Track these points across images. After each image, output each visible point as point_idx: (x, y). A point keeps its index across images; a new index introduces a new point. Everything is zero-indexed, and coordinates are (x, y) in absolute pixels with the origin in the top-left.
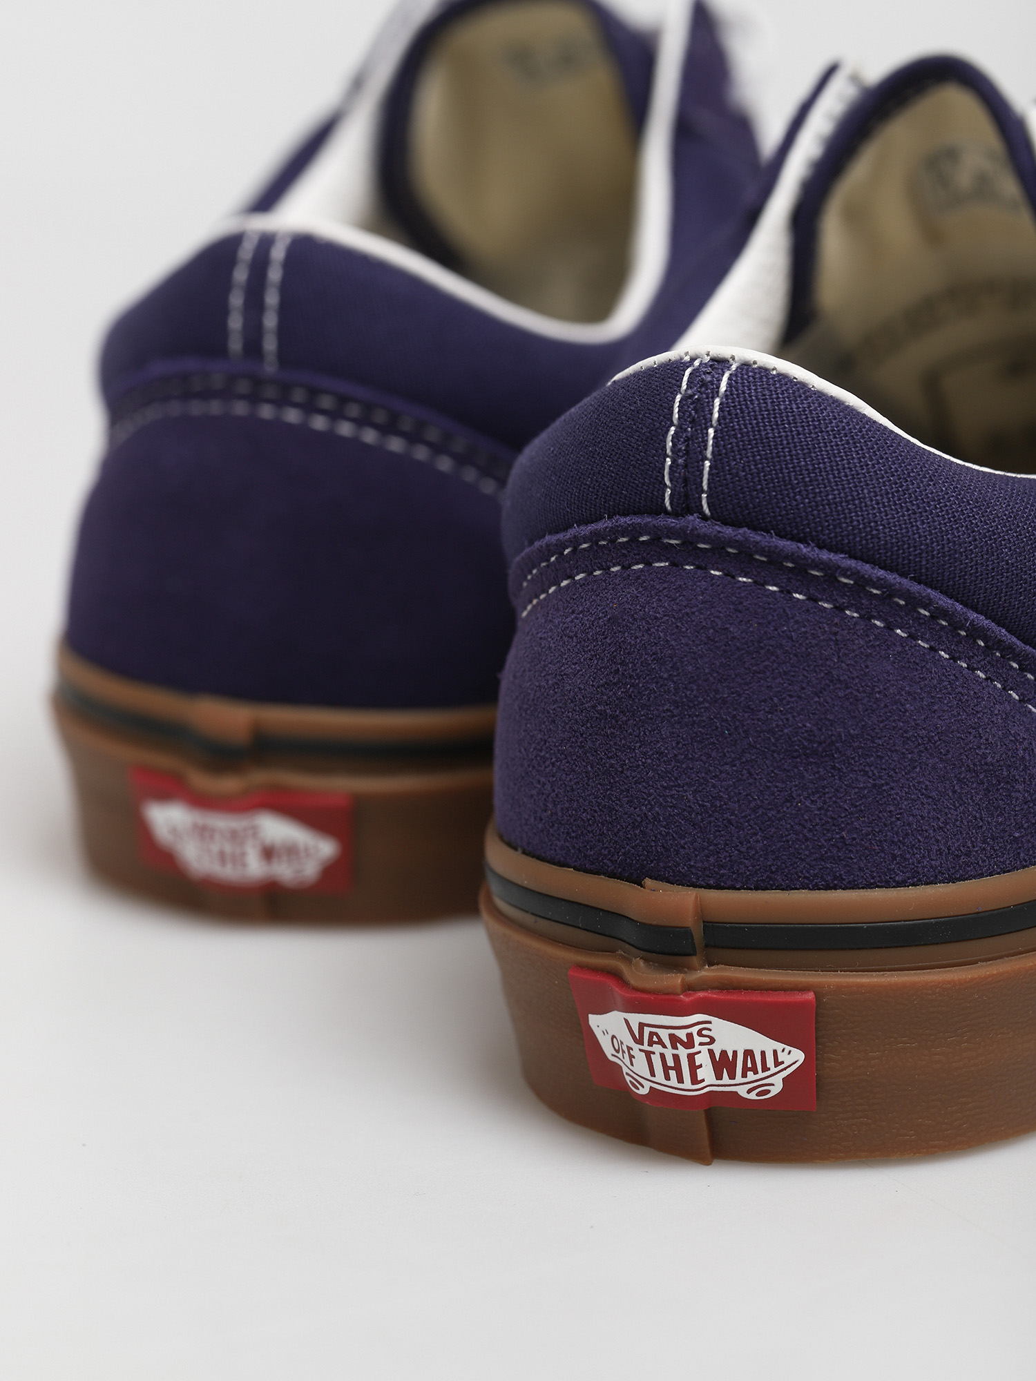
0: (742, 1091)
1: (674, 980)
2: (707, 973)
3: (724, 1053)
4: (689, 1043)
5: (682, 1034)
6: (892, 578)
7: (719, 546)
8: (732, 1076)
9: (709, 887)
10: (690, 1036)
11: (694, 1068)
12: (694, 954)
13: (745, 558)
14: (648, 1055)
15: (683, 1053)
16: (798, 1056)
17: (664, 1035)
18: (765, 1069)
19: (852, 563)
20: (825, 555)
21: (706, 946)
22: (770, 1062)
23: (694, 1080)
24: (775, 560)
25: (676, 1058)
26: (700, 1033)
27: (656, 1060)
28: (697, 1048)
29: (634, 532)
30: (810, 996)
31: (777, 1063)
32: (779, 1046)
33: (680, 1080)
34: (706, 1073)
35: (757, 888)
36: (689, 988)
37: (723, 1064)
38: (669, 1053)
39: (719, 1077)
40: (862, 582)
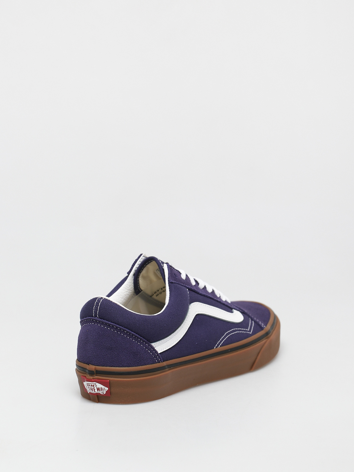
0: (101, 393)
1: (92, 377)
2: (96, 377)
3: (98, 388)
4: (93, 386)
5: (92, 385)
6: (121, 327)
7: (99, 322)
8: (99, 391)
9: (97, 366)
10: (93, 385)
11: (94, 390)
12: (94, 374)
13: (103, 323)
14: (89, 387)
15: (93, 387)
16: (107, 389)
17: (90, 385)
18: (103, 390)
19: (115, 325)
20: (112, 324)
21: (96, 373)
22: (104, 389)
23: (94, 391)
24: (106, 324)
25: (92, 388)
26: (95, 385)
27: (90, 388)
28: (94, 387)
29: (90, 319)
30: (109, 381)
31: (105, 390)
32: (105, 387)
33: (93, 391)
34: (96, 390)
35: (103, 366)
36: (93, 379)
37: (98, 389)
38: (91, 387)
39: (98, 391)
40: (117, 327)
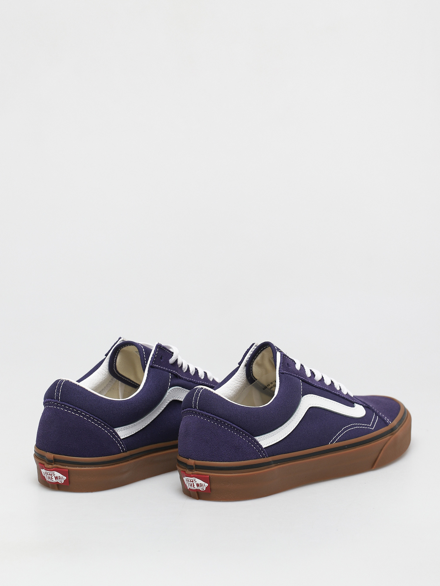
0: (201, 489)
1: (191, 473)
2: (196, 472)
3: (198, 483)
4: (193, 482)
5: (192, 480)
6: (221, 419)
7: (199, 413)
8: (199, 487)
9: (196, 460)
10: (193, 481)
11: (194, 485)
12: (193, 469)
13: (202, 415)
14: (188, 483)
15: (192, 483)
16: (207, 485)
17: (189, 480)
18: (203, 486)
19: (216, 417)
20: (212, 415)
21: (196, 468)
22: (204, 485)
23: (194, 487)
24: (206, 416)
25: (191, 484)
26: (194, 480)
28: (194, 482)
29: (190, 411)
30: (208, 476)
31: (205, 486)
32: (205, 483)
33: (192, 487)
34: (196, 486)
35: (202, 461)
36: (192, 474)
37: (198, 485)
38: (190, 483)
39: (197, 487)
40: (217, 420)
